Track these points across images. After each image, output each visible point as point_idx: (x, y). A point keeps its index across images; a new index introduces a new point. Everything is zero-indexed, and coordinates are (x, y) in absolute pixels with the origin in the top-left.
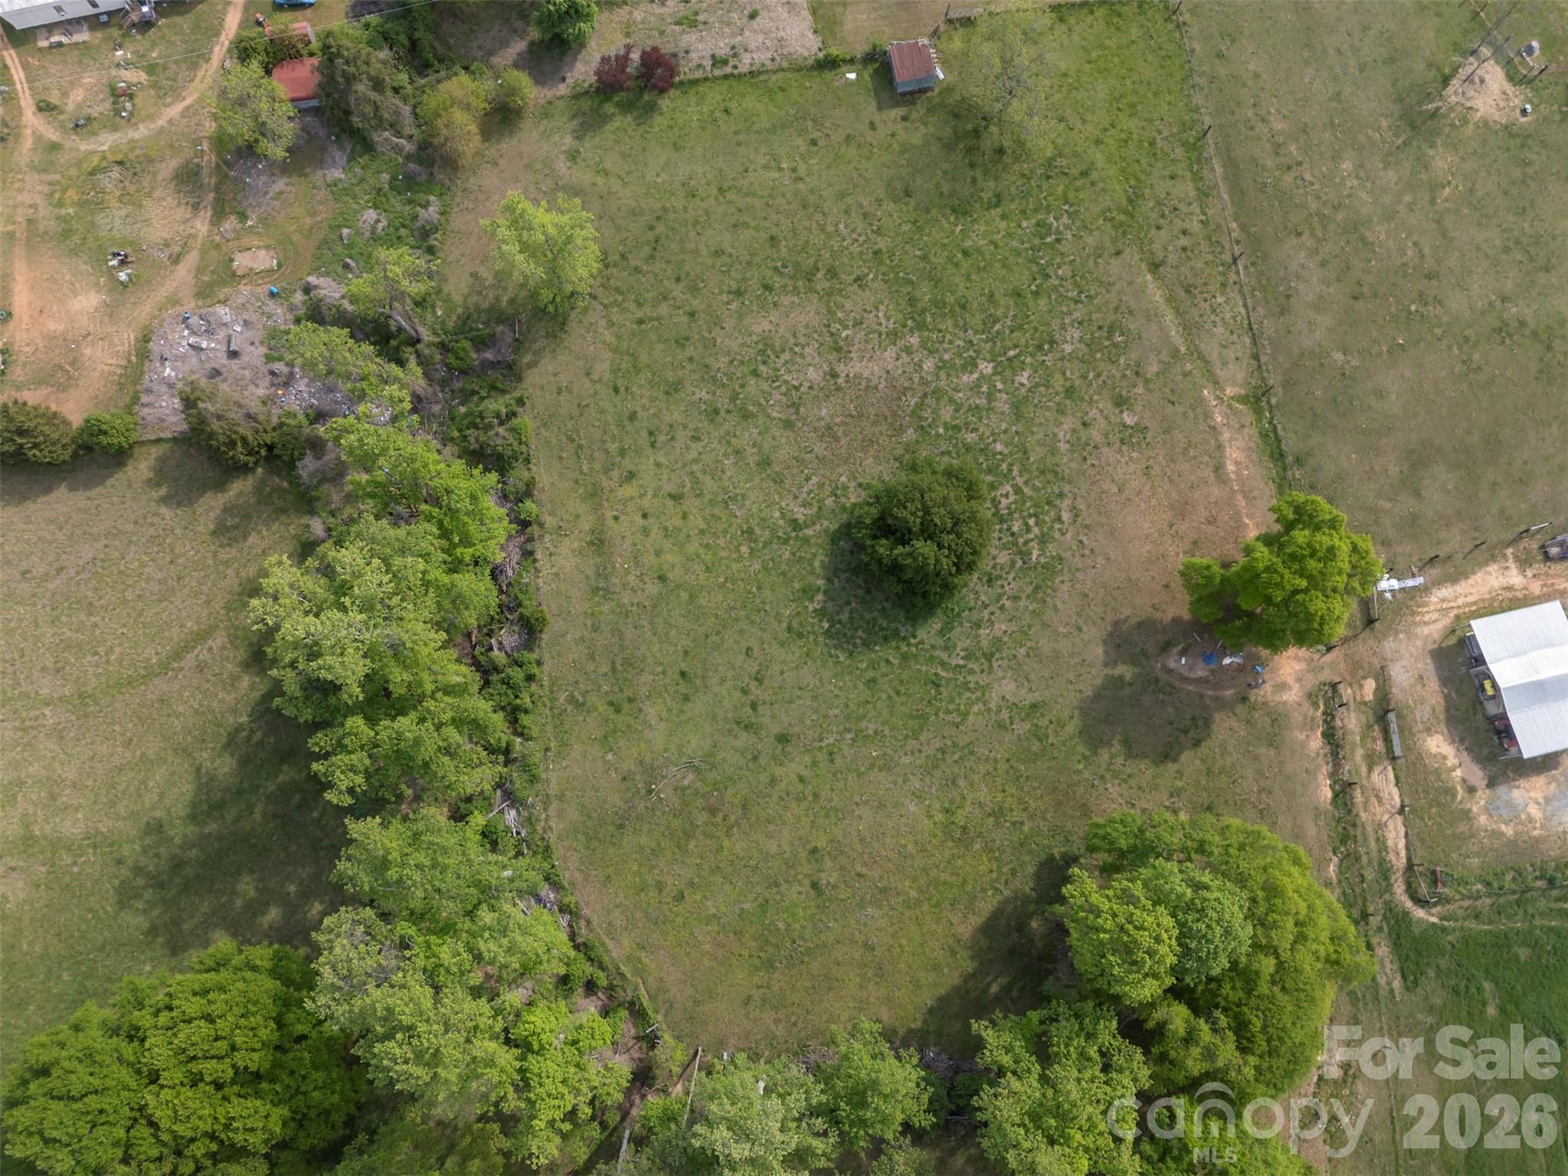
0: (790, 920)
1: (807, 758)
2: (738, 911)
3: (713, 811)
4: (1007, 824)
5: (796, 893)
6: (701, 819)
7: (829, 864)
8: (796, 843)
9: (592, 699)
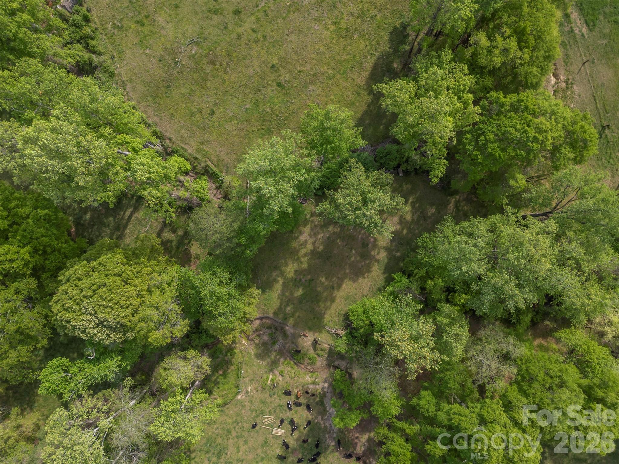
0: (272, 106)
1: (253, 18)
2: (244, 110)
3: (213, 63)
4: (368, 19)
5: (271, 91)
6: (208, 69)
7: (283, 71)
8: (262, 65)
9: (126, 22)
